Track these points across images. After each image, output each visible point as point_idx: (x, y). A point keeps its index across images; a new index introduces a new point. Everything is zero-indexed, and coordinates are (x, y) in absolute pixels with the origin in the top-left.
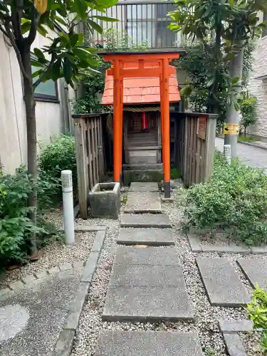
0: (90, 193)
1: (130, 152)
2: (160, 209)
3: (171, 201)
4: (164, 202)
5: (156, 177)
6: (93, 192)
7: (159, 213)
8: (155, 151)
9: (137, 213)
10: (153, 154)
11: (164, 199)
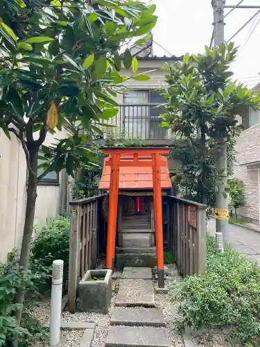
0: (80, 283)
1: (124, 235)
2: (153, 302)
3: (165, 292)
4: (157, 292)
5: (149, 262)
6: (83, 282)
7: (152, 306)
8: (148, 234)
9: (129, 306)
10: (147, 237)
11: (158, 289)
